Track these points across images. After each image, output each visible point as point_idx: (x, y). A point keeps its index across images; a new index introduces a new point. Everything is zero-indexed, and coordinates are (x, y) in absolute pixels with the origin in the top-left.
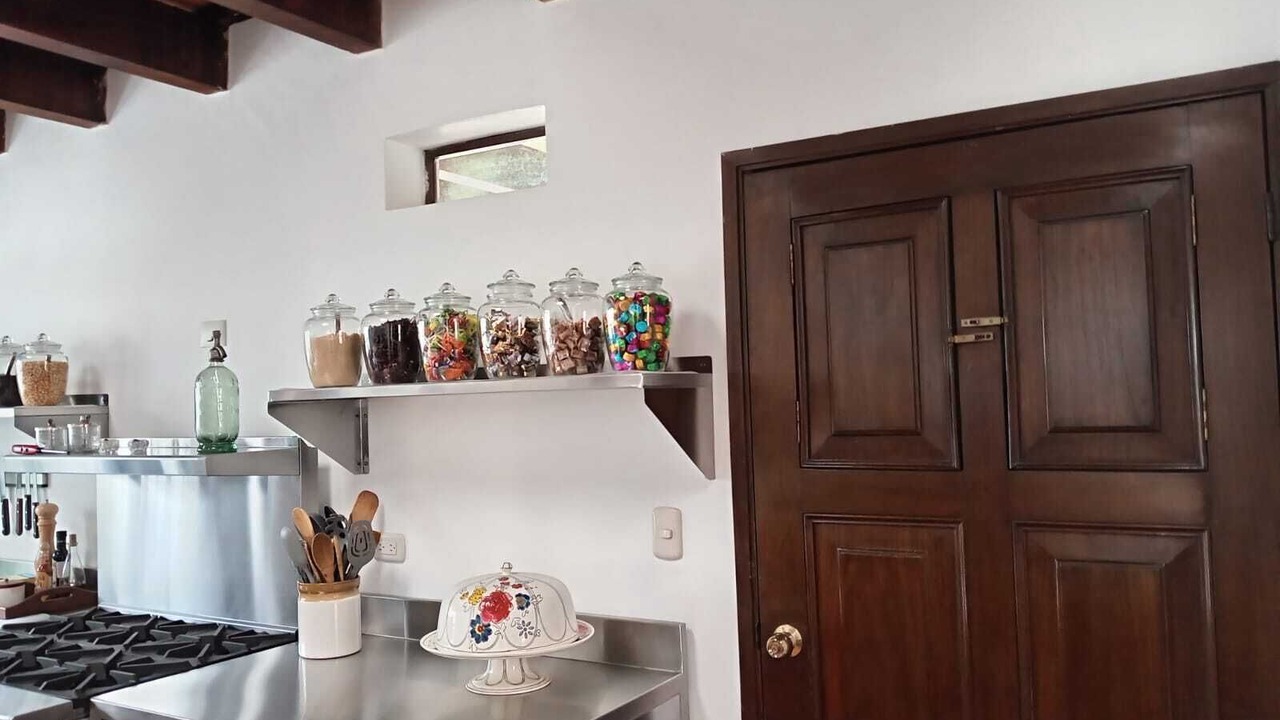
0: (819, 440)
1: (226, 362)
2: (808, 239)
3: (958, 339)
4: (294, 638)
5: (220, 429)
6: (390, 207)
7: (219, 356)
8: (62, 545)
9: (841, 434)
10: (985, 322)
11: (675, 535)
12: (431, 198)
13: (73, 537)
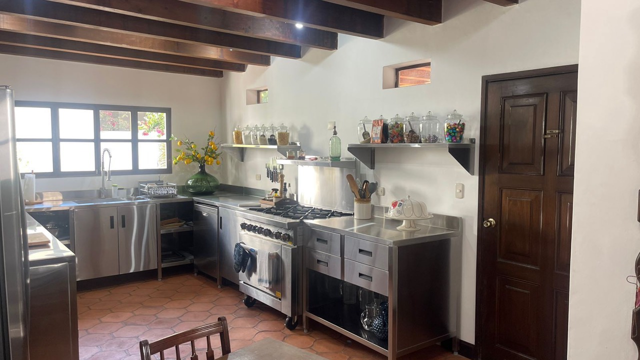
0: (505, 165)
1: (337, 135)
2: (506, 103)
3: (546, 136)
4: (354, 215)
5: (336, 155)
6: (384, 88)
7: (335, 133)
8: (285, 187)
9: (510, 164)
10: (554, 131)
11: (462, 191)
12: (396, 85)
13: (289, 184)
